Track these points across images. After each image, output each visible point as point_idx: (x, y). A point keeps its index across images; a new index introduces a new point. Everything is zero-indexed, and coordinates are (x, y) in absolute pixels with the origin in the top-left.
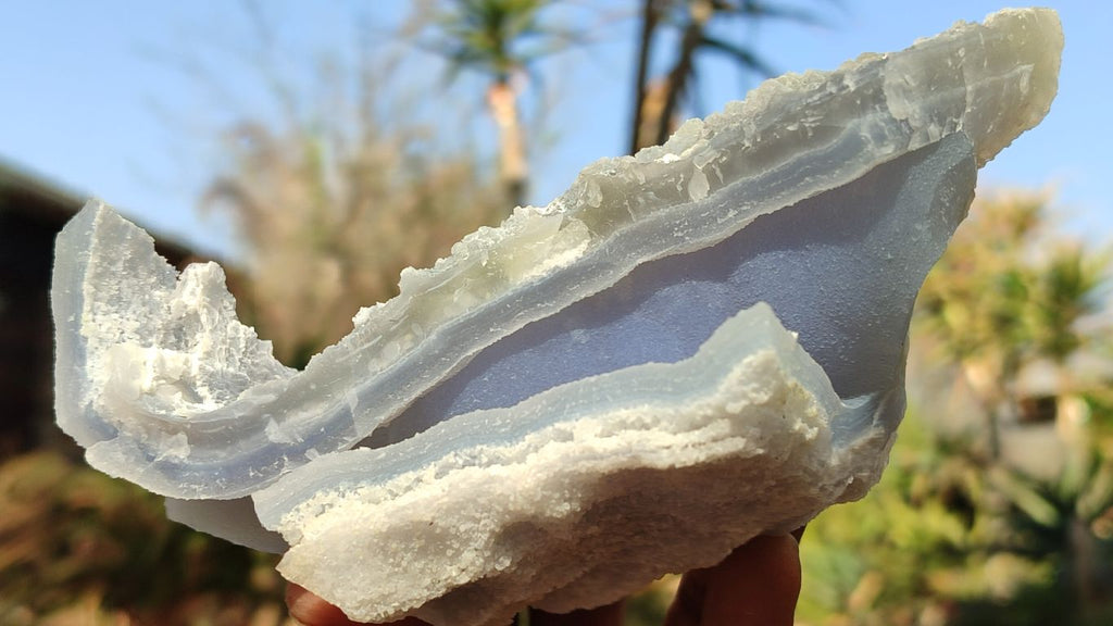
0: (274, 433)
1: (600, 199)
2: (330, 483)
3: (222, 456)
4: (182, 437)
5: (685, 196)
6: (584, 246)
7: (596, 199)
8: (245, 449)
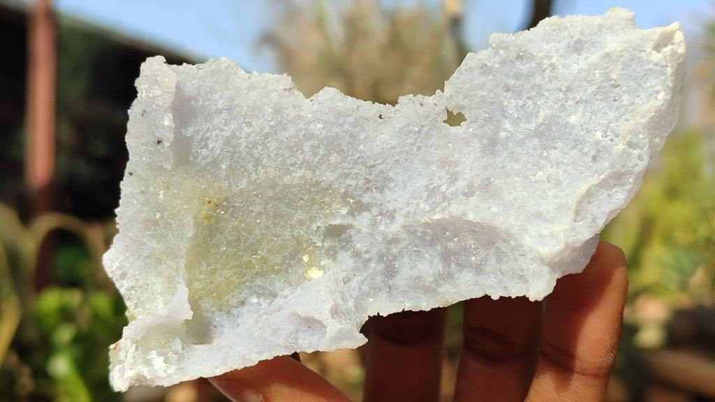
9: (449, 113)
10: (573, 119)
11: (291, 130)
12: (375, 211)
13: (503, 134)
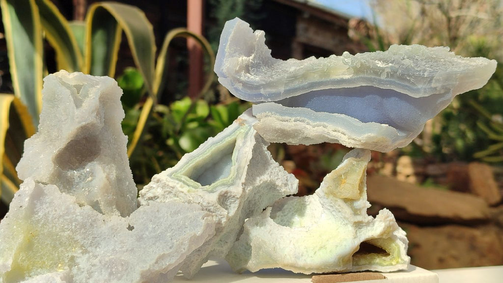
0: (262, 91)
1: (360, 66)
2: (271, 110)
3: (249, 92)
4: (241, 84)
5: (380, 76)
6: (351, 76)
7: (359, 66)
8: (255, 92)
9: (129, 226)
10: (168, 234)
11: (70, 216)
12: (91, 254)
13: (144, 236)
